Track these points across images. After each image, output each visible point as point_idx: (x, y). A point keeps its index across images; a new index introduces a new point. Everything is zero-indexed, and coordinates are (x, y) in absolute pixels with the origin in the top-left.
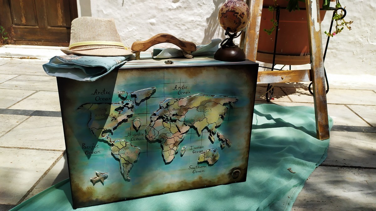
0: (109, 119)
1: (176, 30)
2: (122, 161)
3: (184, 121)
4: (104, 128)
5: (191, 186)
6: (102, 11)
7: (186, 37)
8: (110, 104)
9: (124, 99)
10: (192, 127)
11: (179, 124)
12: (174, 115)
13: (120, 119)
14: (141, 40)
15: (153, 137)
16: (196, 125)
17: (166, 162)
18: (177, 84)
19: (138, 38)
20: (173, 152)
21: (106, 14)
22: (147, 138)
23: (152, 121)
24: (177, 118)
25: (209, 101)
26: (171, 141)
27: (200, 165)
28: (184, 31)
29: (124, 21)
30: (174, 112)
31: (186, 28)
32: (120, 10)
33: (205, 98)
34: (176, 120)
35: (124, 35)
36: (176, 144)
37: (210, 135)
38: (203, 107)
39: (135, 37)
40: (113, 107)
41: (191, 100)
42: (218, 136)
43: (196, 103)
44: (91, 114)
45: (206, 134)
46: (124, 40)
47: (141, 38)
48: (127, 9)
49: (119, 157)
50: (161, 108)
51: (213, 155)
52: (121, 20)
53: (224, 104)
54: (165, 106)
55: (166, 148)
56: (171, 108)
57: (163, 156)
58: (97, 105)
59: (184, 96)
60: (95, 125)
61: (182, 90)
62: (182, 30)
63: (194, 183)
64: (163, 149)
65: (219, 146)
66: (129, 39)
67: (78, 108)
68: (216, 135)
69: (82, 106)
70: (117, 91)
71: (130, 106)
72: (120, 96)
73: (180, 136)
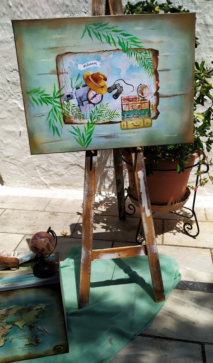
1: (71, 157)
3: (6, 323)
5: (22, 358)
6: (3, 141)
7: (81, 163)
10: (14, 325)
14: (40, 166)
16: (17, 324)
19: (37, 164)
20: (2, 341)
21: (6, 143)
25: (24, 309)
27: (27, 346)
28: (79, 158)
29: (23, 149)
31: (81, 155)
32: (18, 139)
35: (24, 161)
36: (4, 336)
39: (34, 163)
43: (13, 312)
46: (25, 166)
47: (40, 164)
48: (24, 139)
52: (20, 148)
53: (37, 310)
62: (77, 157)
65: (40, 334)
66: (29, 165)
73: (6, 331)
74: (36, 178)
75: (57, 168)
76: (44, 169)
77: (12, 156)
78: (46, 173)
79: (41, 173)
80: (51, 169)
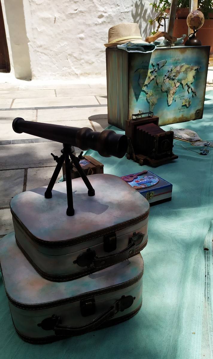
0: (147, 78)
2: (151, 104)
3: (178, 80)
4: (145, 83)
5: (178, 120)
6: (37, 29)
8: (148, 69)
9: (153, 66)
10: (181, 83)
11: (176, 81)
12: (174, 76)
13: (151, 78)
14: (72, 54)
15: (164, 89)
16: (183, 82)
17: (169, 105)
18: (176, 58)
19: (69, 53)
20: (172, 99)
21: (40, 31)
22: (161, 90)
23: (164, 80)
24: (175, 78)
25: (189, 68)
26: (171, 92)
27: (183, 108)
29: (57, 37)
30: (174, 74)
32: (53, 27)
33: (187, 66)
34: (174, 79)
36: (174, 94)
37: (188, 88)
38: (186, 71)
39: (67, 51)
40: (149, 71)
41: (182, 67)
42: (192, 89)
43: (183, 69)
44: (140, 75)
45: (186, 88)
46: (57, 55)
47: (72, 52)
48: (58, 26)
49: (149, 101)
50: (168, 72)
51: (189, 101)
52: (53, 36)
53: (195, 70)
54: (170, 70)
55: (169, 96)
56: (173, 72)
57: (167, 101)
58: (143, 70)
59: (178, 65)
60: (141, 81)
61: (178, 61)
63: (179, 119)
64: (168, 97)
65: (192, 96)
66: (61, 54)
67: (135, 72)
68: (191, 89)
69: (137, 70)
70: (151, 62)
71: (156, 70)
72: (152, 64)
73: (176, 89)
74: (67, 68)
75: (88, 56)
76: (75, 58)
77: (45, 45)
78: (77, 62)
79: (73, 62)
80: (82, 57)
